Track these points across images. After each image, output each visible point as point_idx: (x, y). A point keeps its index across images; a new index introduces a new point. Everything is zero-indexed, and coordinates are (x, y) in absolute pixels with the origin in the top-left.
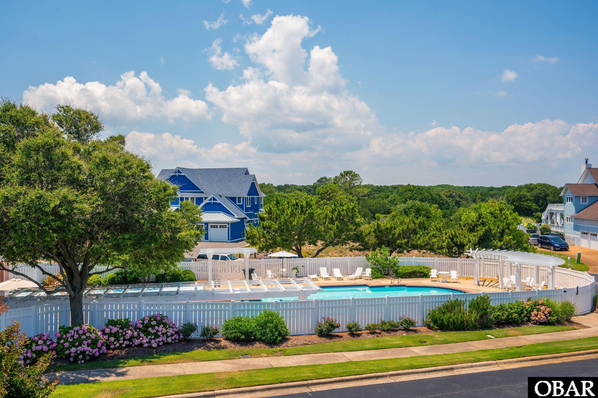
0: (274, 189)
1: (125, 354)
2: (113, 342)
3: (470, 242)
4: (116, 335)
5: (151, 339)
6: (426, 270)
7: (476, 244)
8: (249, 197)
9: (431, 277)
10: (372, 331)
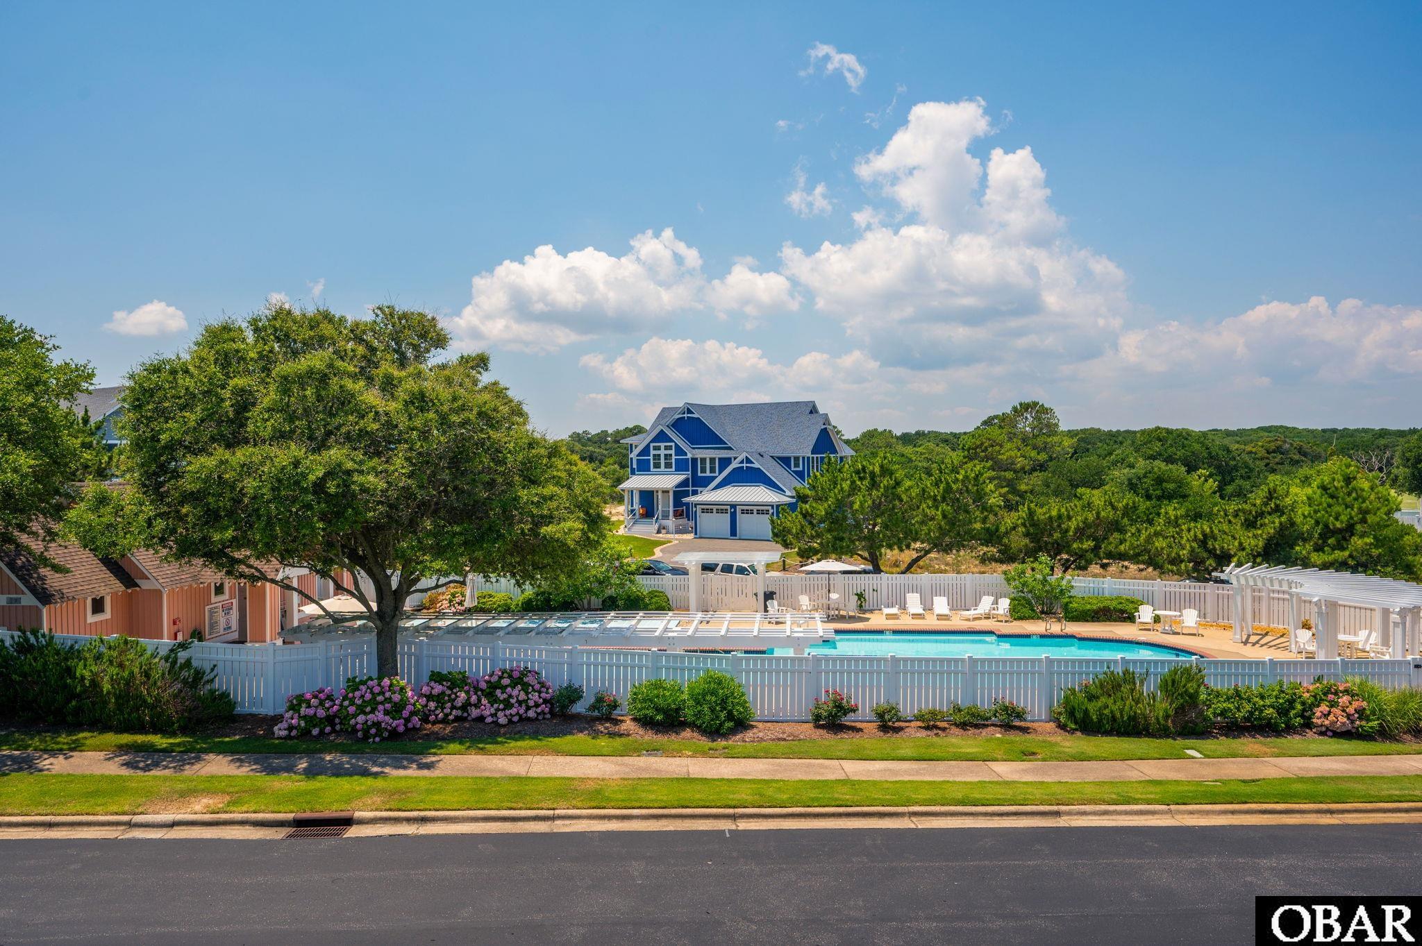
0: (894, 440)
1: (450, 732)
2: (434, 711)
3: (1243, 549)
4: (439, 699)
5: (498, 710)
6: (1131, 606)
7: (1259, 555)
8: (815, 456)
9: (1138, 620)
10: (931, 723)
